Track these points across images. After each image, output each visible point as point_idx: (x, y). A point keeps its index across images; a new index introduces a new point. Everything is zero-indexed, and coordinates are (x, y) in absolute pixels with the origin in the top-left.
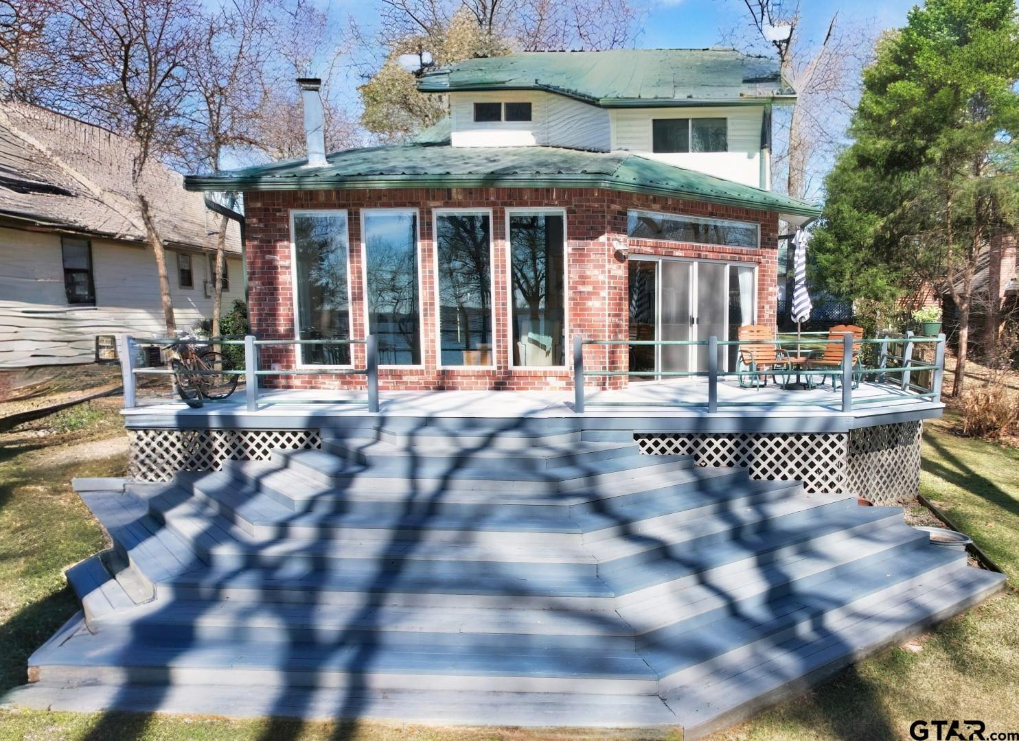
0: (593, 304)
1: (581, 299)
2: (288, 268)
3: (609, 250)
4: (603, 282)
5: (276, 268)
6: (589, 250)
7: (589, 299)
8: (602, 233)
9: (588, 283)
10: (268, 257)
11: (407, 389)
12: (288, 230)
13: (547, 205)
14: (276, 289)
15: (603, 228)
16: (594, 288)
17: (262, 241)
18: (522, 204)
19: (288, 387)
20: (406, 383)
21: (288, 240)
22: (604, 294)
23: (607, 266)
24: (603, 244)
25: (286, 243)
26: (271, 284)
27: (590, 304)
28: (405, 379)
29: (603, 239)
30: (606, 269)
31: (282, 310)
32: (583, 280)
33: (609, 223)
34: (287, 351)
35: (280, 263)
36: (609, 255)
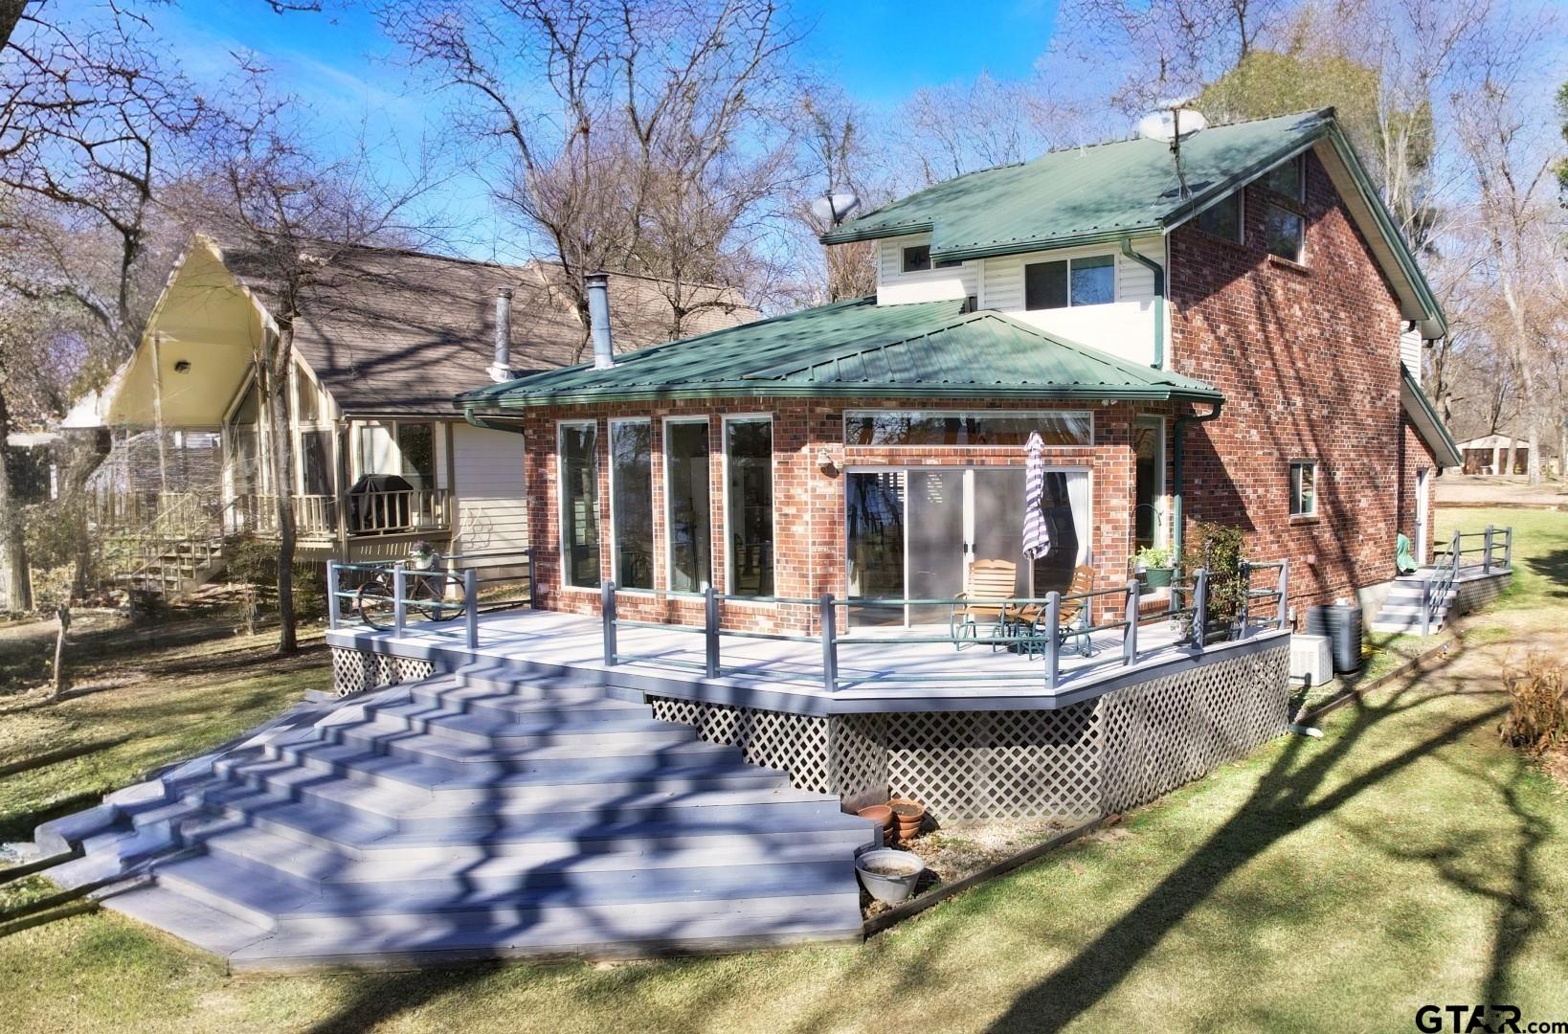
0: (798, 529)
1: (787, 523)
2: (554, 482)
3: (813, 464)
4: (806, 503)
5: (546, 482)
6: (793, 464)
7: (794, 523)
8: (804, 444)
9: (794, 504)
10: (541, 470)
11: (642, 619)
12: (555, 442)
13: (755, 410)
14: (546, 504)
15: (805, 436)
16: (798, 510)
17: (536, 454)
18: (733, 410)
19: (555, 609)
20: (640, 612)
21: (555, 453)
22: (807, 517)
23: (811, 483)
24: (805, 457)
25: (552, 456)
26: (542, 498)
27: (794, 528)
28: (641, 607)
29: (805, 450)
30: (809, 487)
31: (551, 527)
32: (789, 499)
33: (813, 430)
34: (555, 571)
35: (551, 477)
36: (812, 470)
